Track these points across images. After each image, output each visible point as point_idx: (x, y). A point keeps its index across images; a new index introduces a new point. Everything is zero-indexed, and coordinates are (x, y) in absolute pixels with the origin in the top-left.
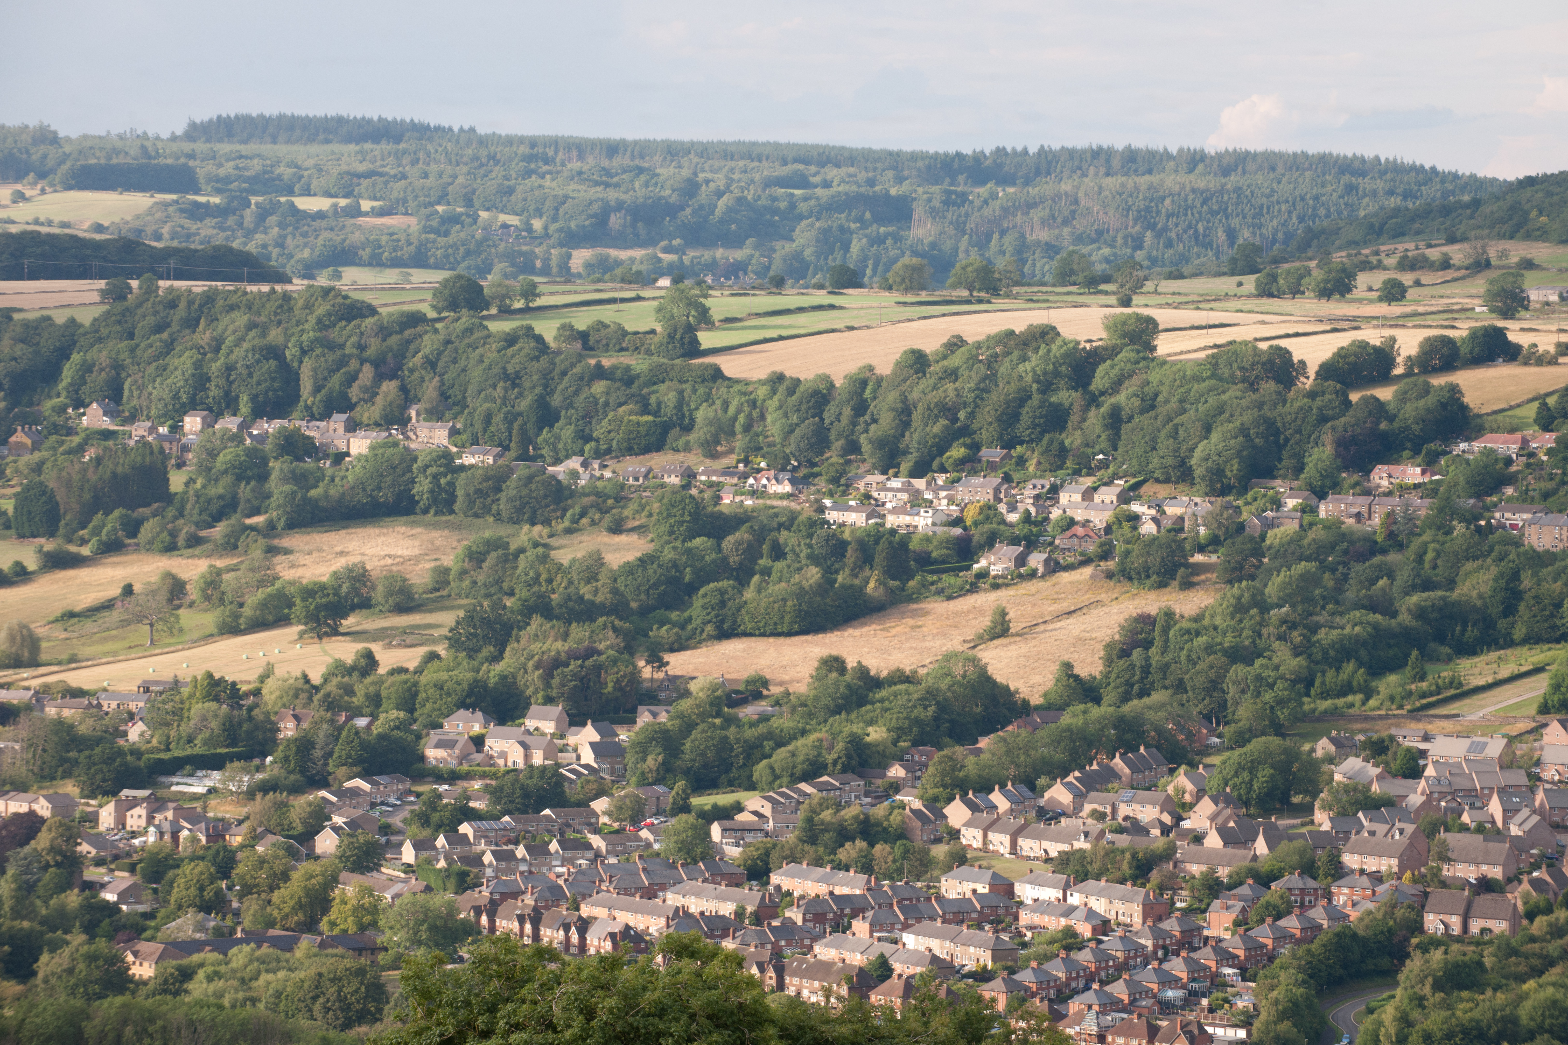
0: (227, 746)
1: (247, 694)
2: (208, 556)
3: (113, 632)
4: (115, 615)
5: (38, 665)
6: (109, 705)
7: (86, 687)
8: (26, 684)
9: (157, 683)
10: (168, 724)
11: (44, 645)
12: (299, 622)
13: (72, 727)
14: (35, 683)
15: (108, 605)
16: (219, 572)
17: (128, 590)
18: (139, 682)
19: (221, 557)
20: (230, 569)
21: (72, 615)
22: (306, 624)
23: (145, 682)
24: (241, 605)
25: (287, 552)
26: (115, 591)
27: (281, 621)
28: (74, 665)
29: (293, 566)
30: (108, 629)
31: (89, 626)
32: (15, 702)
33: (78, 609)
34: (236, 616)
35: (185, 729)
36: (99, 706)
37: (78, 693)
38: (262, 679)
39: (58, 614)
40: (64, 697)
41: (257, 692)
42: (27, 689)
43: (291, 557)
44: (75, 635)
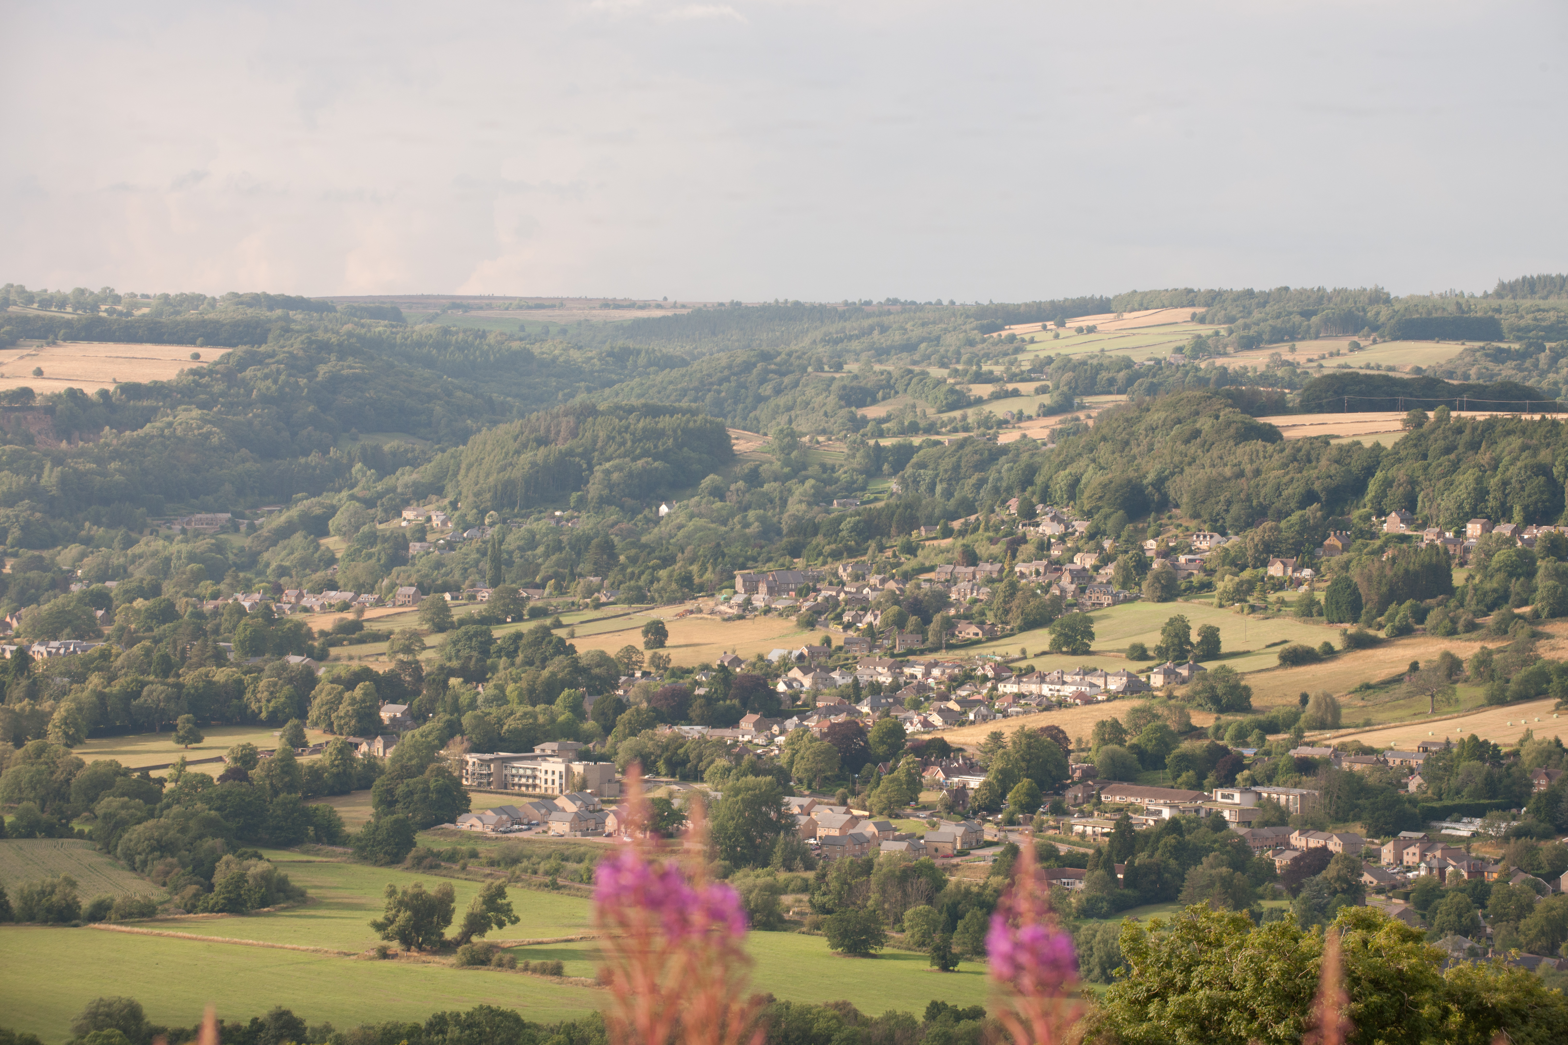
0: (1490, 798)
1: (1508, 755)
2: (1482, 640)
3: (1402, 702)
4: (1404, 687)
5: (1339, 727)
6: (1394, 762)
7: (1376, 746)
8: (1327, 742)
9: (1434, 744)
10: (1441, 779)
11: (1344, 711)
12: (1556, 696)
13: (1361, 778)
14: (1335, 742)
15: (1397, 680)
16: (1490, 653)
17: (1414, 666)
18: (1419, 743)
19: (1493, 640)
20: (1500, 651)
21: (1368, 687)
22: (1561, 697)
23: (1424, 743)
24: (1508, 681)
25: (1549, 636)
26: (1405, 668)
27: (1540, 694)
28: (1367, 728)
29: (1553, 649)
30: (1397, 699)
31: (1382, 696)
32: (1317, 757)
33: (1373, 682)
34: (1503, 690)
35: (1454, 782)
36: (1386, 762)
37: (1369, 751)
38: (1522, 742)
39: (1357, 685)
40: (1357, 754)
41: (1516, 754)
42: (1328, 746)
43: (1552, 641)
44: (1370, 703)
